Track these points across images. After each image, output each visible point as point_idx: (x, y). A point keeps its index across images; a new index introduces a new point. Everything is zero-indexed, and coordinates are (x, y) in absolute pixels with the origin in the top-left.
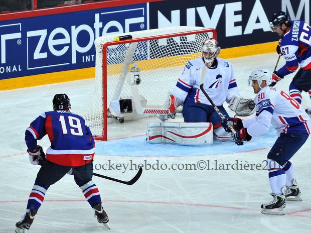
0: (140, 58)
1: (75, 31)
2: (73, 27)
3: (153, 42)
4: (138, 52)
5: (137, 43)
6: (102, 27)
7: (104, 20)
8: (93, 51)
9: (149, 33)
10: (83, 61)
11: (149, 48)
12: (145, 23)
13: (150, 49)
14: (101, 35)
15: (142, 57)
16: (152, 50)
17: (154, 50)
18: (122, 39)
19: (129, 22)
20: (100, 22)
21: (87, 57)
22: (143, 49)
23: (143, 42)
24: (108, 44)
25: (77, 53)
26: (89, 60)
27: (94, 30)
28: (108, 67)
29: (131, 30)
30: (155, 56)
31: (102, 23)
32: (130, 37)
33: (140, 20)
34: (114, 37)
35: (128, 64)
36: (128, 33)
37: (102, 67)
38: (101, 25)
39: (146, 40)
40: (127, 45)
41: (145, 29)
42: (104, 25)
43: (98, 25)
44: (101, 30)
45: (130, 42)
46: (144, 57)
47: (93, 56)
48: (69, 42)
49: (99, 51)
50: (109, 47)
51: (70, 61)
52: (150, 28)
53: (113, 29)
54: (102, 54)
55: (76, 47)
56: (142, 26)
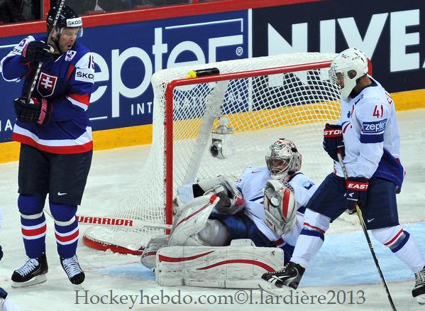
0: (232, 109)
1: (119, 59)
2: (115, 52)
3: (257, 81)
4: (231, 97)
5: (228, 82)
6: (166, 51)
7: (171, 40)
8: (149, 95)
9: (252, 63)
10: (132, 114)
11: (250, 95)
12: (245, 46)
13: (253, 97)
14: (164, 66)
15: (236, 107)
16: (256, 98)
17: (259, 99)
18: (201, 74)
19: (215, 43)
20: (163, 42)
21: (138, 105)
22: (239, 97)
23: (239, 80)
24: (175, 83)
25: (122, 98)
26: (143, 112)
27: (152, 58)
28: (176, 124)
29: (219, 59)
30: (260, 106)
31: (166, 45)
32: (215, 71)
33: (237, 40)
34: (188, 69)
35: (212, 120)
36: (213, 64)
37: (165, 124)
38: (164, 48)
39: (245, 76)
40: (211, 85)
41: (245, 56)
42: (170, 49)
43: (159, 48)
44: (165, 57)
45: (216, 80)
46: (243, 107)
47: (149, 104)
48: (107, 79)
49: (159, 94)
50: (178, 88)
51: (109, 112)
52: (254, 55)
53: (187, 57)
54: (164, 100)
55: (119, 88)
56: (239, 51)
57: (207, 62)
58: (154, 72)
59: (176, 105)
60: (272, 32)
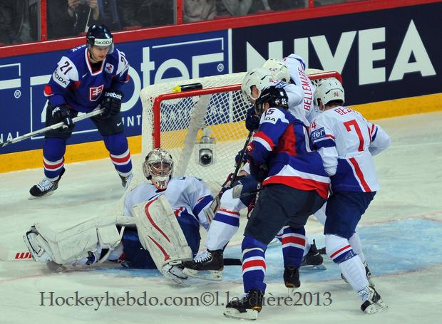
0: (214, 121)
3: (237, 94)
4: (213, 110)
5: (210, 96)
6: (153, 68)
8: (138, 109)
9: (232, 79)
11: (231, 107)
12: (225, 62)
13: (234, 109)
15: (218, 119)
16: (236, 110)
17: (239, 111)
18: (184, 89)
19: (198, 60)
20: (151, 60)
21: (129, 118)
22: (221, 109)
23: (221, 94)
24: (162, 98)
26: (133, 124)
27: (141, 74)
28: (162, 134)
29: (202, 75)
30: (240, 117)
31: (153, 62)
32: (199, 86)
34: (174, 85)
35: (195, 131)
36: (197, 79)
37: (153, 135)
38: (152, 66)
39: (226, 90)
40: (195, 99)
41: (226, 72)
42: (157, 66)
43: (147, 65)
44: (153, 74)
45: (199, 94)
46: (224, 119)
47: (139, 117)
49: (147, 108)
50: (164, 102)
52: (235, 71)
53: (172, 73)
54: (152, 113)
56: (221, 68)
57: (191, 78)
58: (142, 87)
59: (163, 118)
60: (250, 50)
